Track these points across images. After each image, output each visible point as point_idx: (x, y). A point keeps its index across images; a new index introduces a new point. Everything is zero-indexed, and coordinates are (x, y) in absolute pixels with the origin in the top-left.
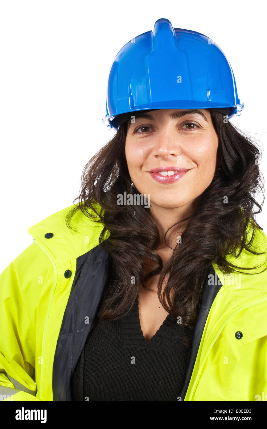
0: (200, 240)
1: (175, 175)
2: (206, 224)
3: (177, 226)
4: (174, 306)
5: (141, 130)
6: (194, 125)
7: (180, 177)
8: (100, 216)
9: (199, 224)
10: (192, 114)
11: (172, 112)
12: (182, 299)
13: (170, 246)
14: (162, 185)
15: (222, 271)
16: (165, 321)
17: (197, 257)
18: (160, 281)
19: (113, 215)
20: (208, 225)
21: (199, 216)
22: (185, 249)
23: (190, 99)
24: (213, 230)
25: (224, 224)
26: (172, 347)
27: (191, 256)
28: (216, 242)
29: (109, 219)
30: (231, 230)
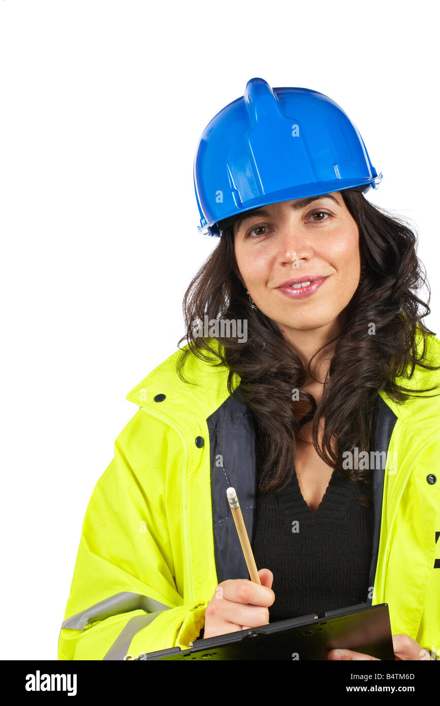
0: (357, 365)
1: (311, 285)
2: (362, 343)
3: (322, 352)
4: (339, 459)
5: (255, 232)
6: (323, 213)
7: (318, 287)
8: (220, 357)
9: (351, 344)
10: (320, 200)
11: (292, 202)
12: (348, 447)
13: (319, 380)
14: (297, 301)
15: (393, 401)
16: (330, 480)
17: (358, 387)
18: (314, 429)
19: (237, 352)
20: (363, 344)
21: (349, 334)
22: (339, 380)
23: (315, 181)
24: (373, 349)
25: (384, 338)
26: (348, 512)
27: (349, 389)
28: (379, 364)
29: (233, 358)
30: (395, 345)
